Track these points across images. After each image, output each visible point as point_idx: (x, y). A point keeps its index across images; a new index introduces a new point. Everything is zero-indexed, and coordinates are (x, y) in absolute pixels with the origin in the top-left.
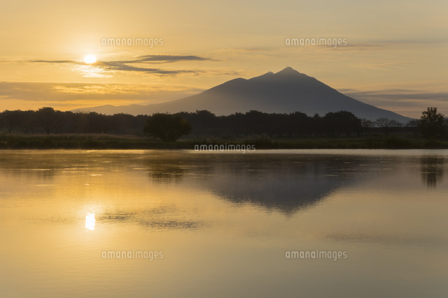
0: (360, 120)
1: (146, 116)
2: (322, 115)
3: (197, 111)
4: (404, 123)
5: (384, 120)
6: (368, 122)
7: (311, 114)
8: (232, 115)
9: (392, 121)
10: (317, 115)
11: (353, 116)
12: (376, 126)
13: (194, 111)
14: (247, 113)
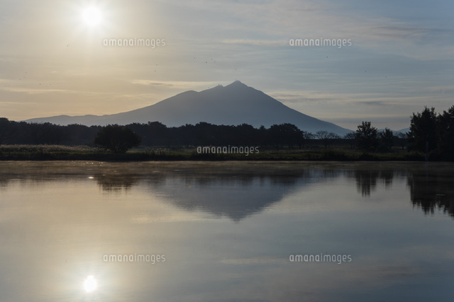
0: (302, 132)
1: (99, 127)
2: (267, 127)
3: (149, 122)
4: (342, 135)
5: (323, 133)
6: (310, 134)
7: (257, 126)
8: (183, 127)
9: (331, 134)
10: (262, 127)
11: (296, 128)
12: (317, 138)
13: (146, 123)
14: (197, 125)
